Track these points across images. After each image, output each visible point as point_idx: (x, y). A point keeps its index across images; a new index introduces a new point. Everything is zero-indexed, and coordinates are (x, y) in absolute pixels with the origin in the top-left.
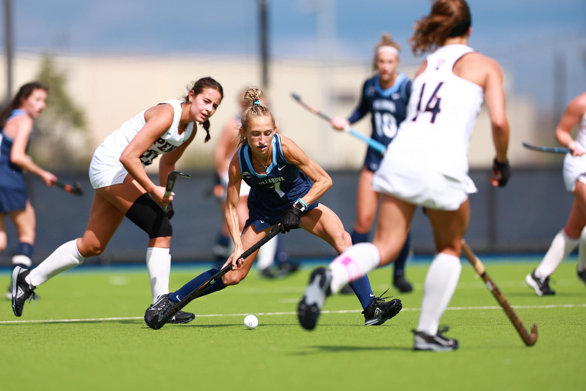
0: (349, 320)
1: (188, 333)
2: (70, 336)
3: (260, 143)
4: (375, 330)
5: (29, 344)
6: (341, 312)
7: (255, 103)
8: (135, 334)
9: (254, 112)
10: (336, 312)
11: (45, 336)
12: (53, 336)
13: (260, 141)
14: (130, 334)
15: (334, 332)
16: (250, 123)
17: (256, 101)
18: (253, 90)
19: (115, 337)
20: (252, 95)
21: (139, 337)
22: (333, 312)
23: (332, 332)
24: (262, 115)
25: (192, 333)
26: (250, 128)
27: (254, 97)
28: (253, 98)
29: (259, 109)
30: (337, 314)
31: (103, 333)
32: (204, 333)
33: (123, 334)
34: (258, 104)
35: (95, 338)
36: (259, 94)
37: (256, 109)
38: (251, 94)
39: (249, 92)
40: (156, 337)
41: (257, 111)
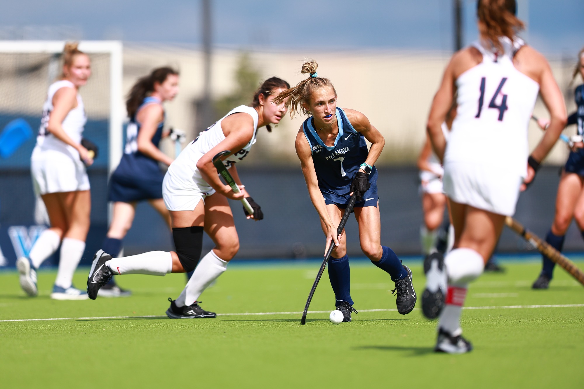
0: (541, 315)
1: (381, 327)
2: (265, 330)
3: (326, 113)
4: (567, 325)
5: (224, 337)
6: (533, 306)
7: (313, 76)
8: (329, 327)
9: (315, 84)
10: (529, 306)
11: (240, 329)
12: (248, 330)
13: (326, 111)
14: (323, 327)
15: (527, 326)
16: (313, 96)
17: (314, 74)
18: (308, 63)
19: (309, 330)
20: (309, 69)
21: (332, 330)
22: (525, 306)
23: (524, 326)
24: (323, 85)
25: (385, 327)
26: (315, 100)
27: (312, 70)
28: (310, 71)
29: (319, 81)
30: (529, 309)
31: (297, 327)
32: (397, 327)
33: (317, 327)
34: (316, 77)
35: (289, 331)
36: (315, 66)
37: (316, 81)
38: (307, 67)
39: (306, 66)
40: (350, 330)
41: (318, 83)
